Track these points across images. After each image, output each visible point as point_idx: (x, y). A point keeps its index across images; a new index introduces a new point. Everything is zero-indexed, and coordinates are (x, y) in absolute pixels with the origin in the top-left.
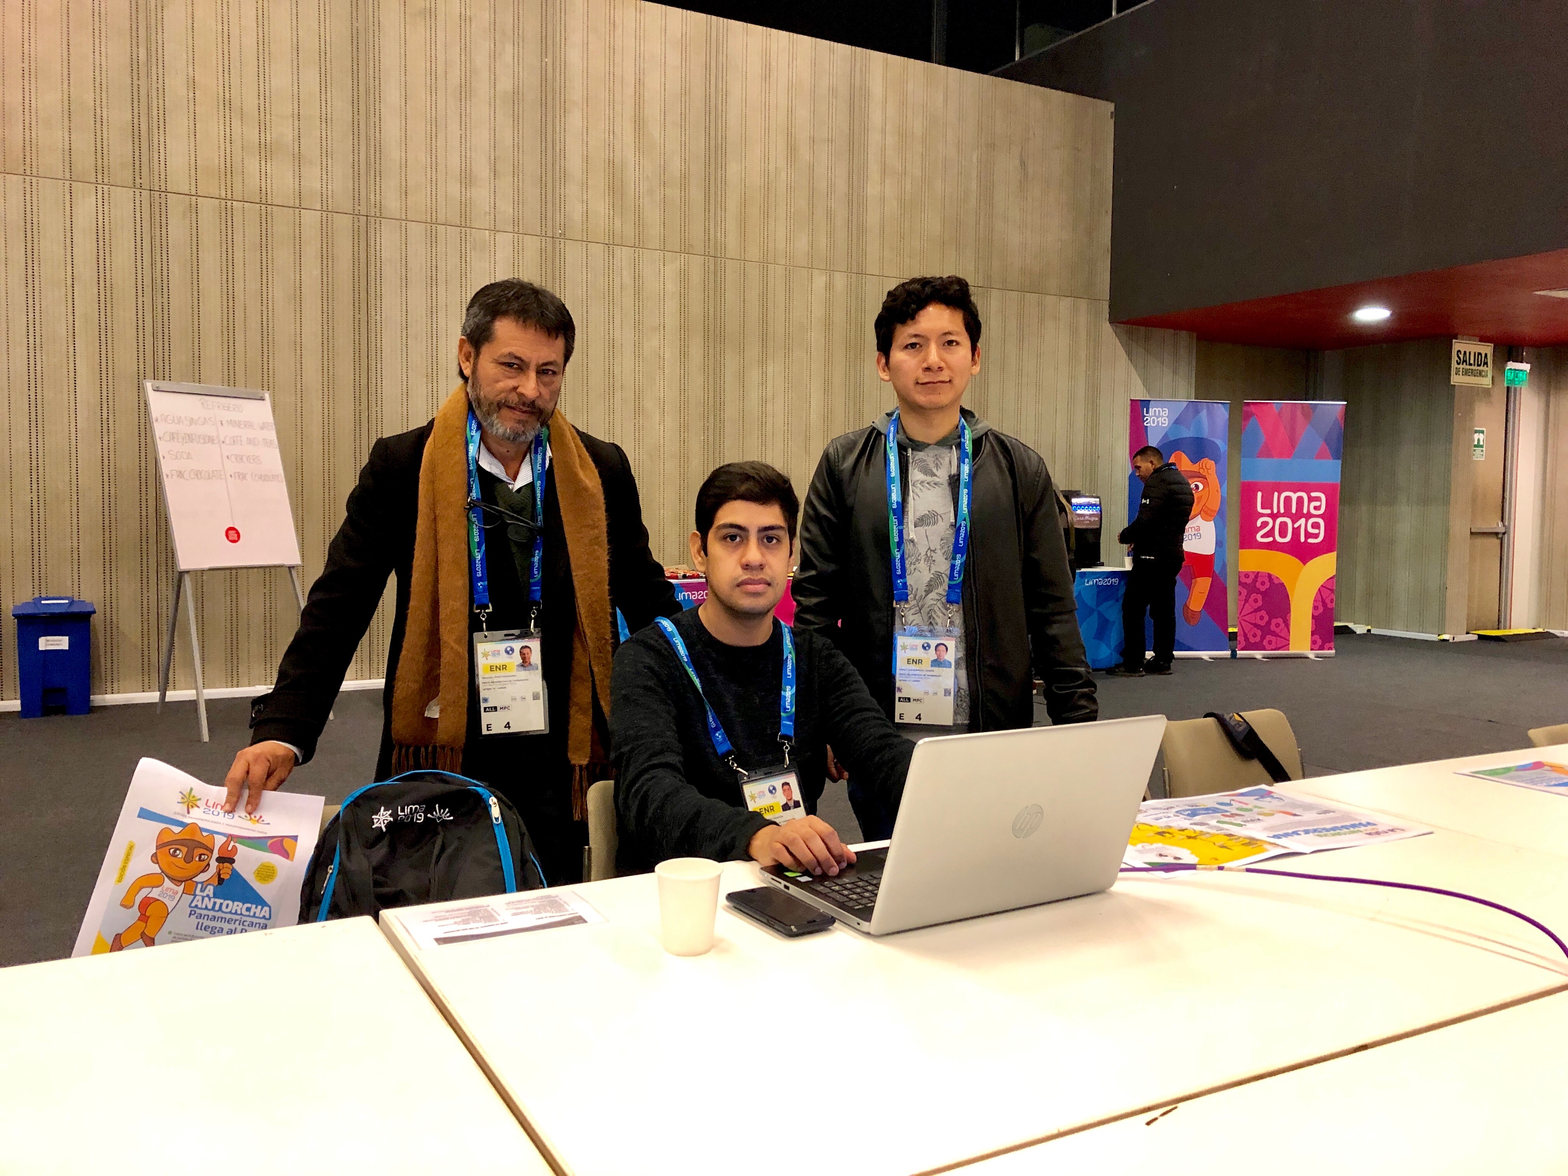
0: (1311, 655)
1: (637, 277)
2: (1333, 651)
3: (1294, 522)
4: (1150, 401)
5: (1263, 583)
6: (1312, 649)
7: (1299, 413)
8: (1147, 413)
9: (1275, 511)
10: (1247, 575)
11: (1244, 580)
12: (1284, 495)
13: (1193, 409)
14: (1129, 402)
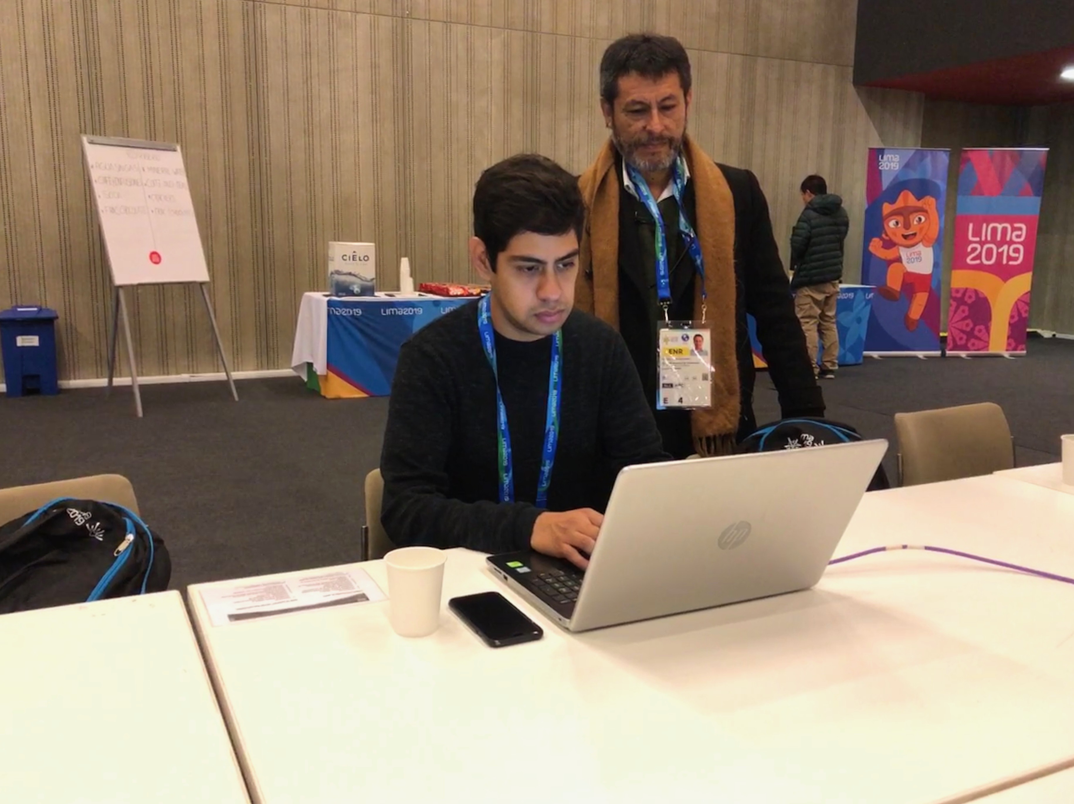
0: (1006, 355)
1: (470, 49)
2: (1025, 352)
3: (998, 249)
4: (883, 149)
5: (970, 297)
6: (1007, 350)
7: (1008, 159)
8: (882, 158)
9: (983, 238)
10: (957, 291)
11: (954, 295)
12: (991, 225)
13: (920, 156)
14: (867, 150)
